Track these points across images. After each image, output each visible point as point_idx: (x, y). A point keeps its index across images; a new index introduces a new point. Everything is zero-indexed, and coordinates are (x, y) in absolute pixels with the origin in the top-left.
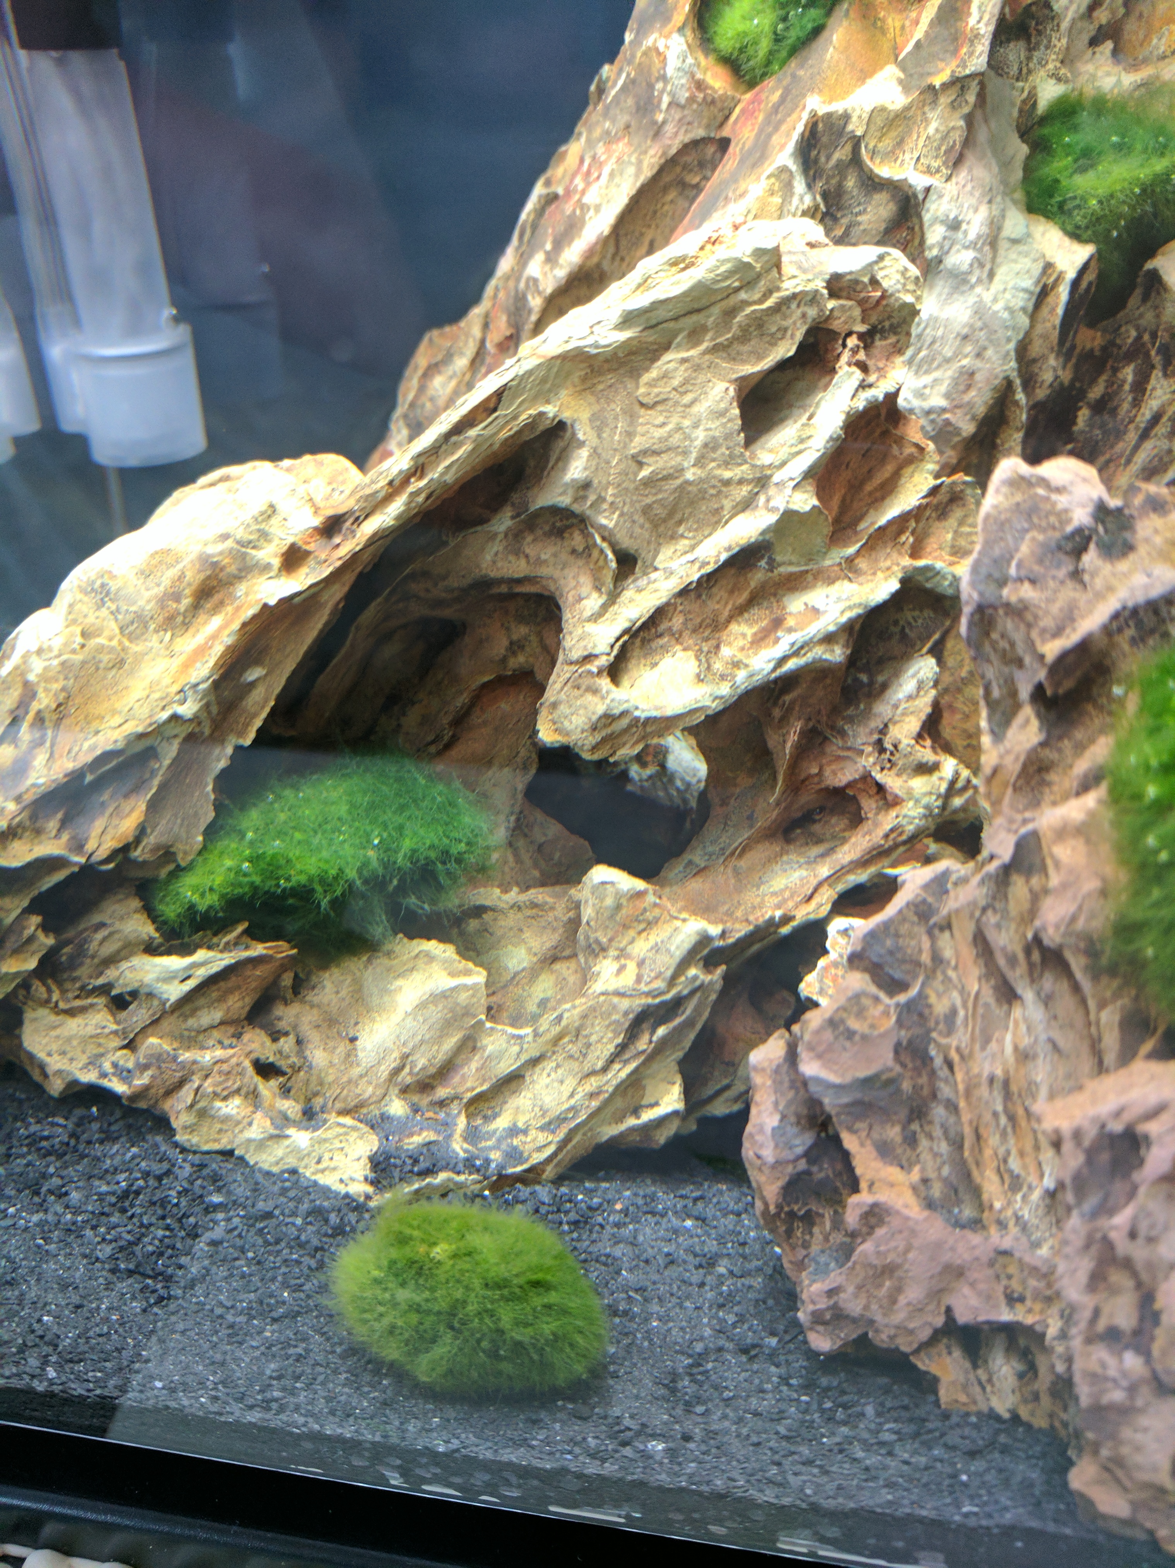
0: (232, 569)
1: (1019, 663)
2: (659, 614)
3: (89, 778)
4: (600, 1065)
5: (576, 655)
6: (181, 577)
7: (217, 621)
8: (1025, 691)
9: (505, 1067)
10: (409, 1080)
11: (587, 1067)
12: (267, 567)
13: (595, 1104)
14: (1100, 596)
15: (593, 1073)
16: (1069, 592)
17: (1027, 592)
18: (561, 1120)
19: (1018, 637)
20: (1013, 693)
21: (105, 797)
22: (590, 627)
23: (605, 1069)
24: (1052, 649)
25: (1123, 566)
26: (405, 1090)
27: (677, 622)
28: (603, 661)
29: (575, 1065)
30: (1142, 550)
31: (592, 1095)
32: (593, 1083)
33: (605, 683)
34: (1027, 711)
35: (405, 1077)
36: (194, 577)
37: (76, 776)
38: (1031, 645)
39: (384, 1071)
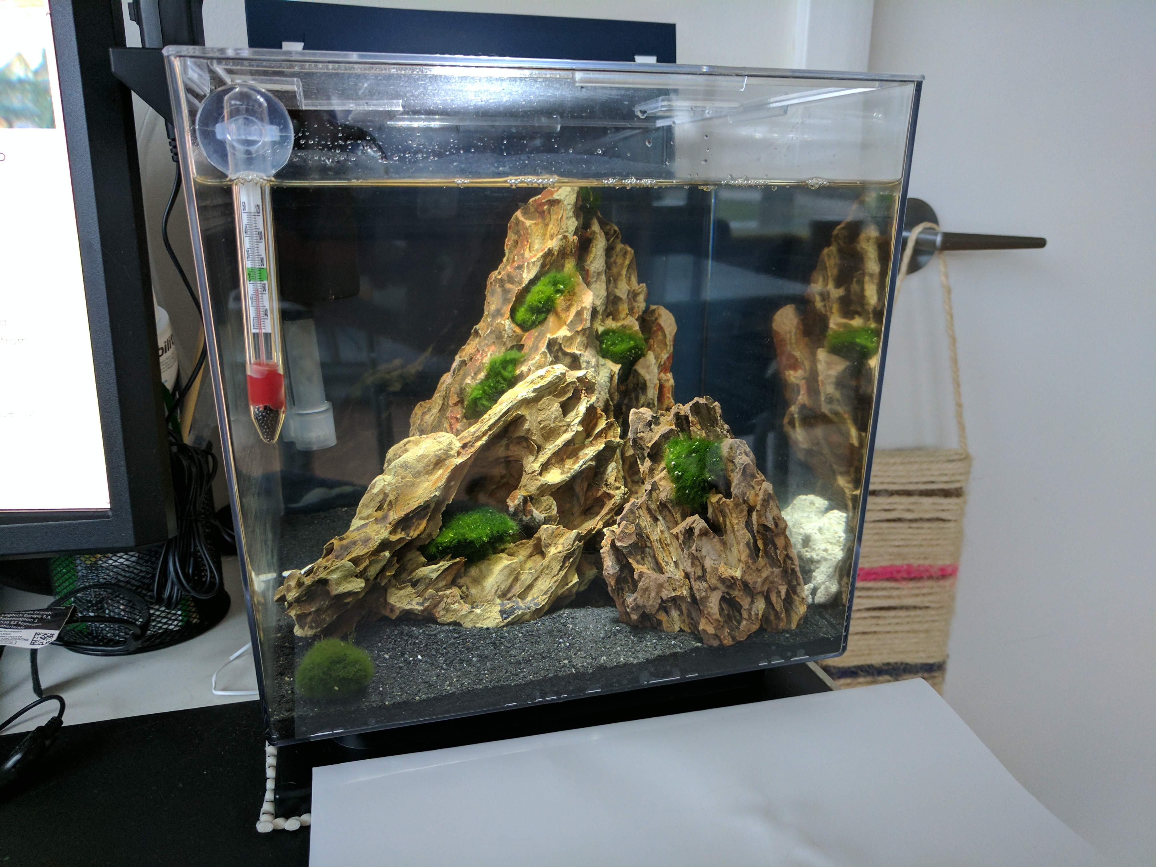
0: (444, 457)
1: (644, 450)
2: (549, 459)
3: (411, 515)
4: (556, 573)
5: (530, 472)
6: (430, 460)
7: (440, 472)
8: (646, 455)
9: (528, 583)
10: (500, 593)
11: (553, 575)
12: (454, 456)
13: (556, 584)
14: (656, 433)
15: (555, 576)
16: (650, 433)
17: (642, 434)
18: (548, 591)
19: (642, 444)
20: (643, 455)
21: (414, 521)
22: (532, 464)
23: (558, 574)
24: (650, 445)
25: (659, 427)
26: (499, 597)
27: (553, 461)
28: (538, 472)
29: (549, 576)
30: (662, 423)
31: (555, 582)
32: (555, 578)
33: (539, 477)
34: (647, 459)
35: (499, 593)
36: (434, 460)
37: (407, 515)
38: (645, 444)
39: (493, 591)
